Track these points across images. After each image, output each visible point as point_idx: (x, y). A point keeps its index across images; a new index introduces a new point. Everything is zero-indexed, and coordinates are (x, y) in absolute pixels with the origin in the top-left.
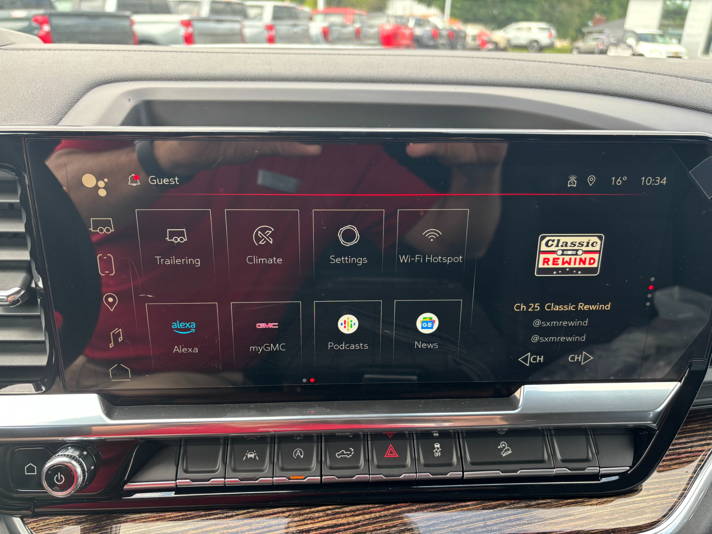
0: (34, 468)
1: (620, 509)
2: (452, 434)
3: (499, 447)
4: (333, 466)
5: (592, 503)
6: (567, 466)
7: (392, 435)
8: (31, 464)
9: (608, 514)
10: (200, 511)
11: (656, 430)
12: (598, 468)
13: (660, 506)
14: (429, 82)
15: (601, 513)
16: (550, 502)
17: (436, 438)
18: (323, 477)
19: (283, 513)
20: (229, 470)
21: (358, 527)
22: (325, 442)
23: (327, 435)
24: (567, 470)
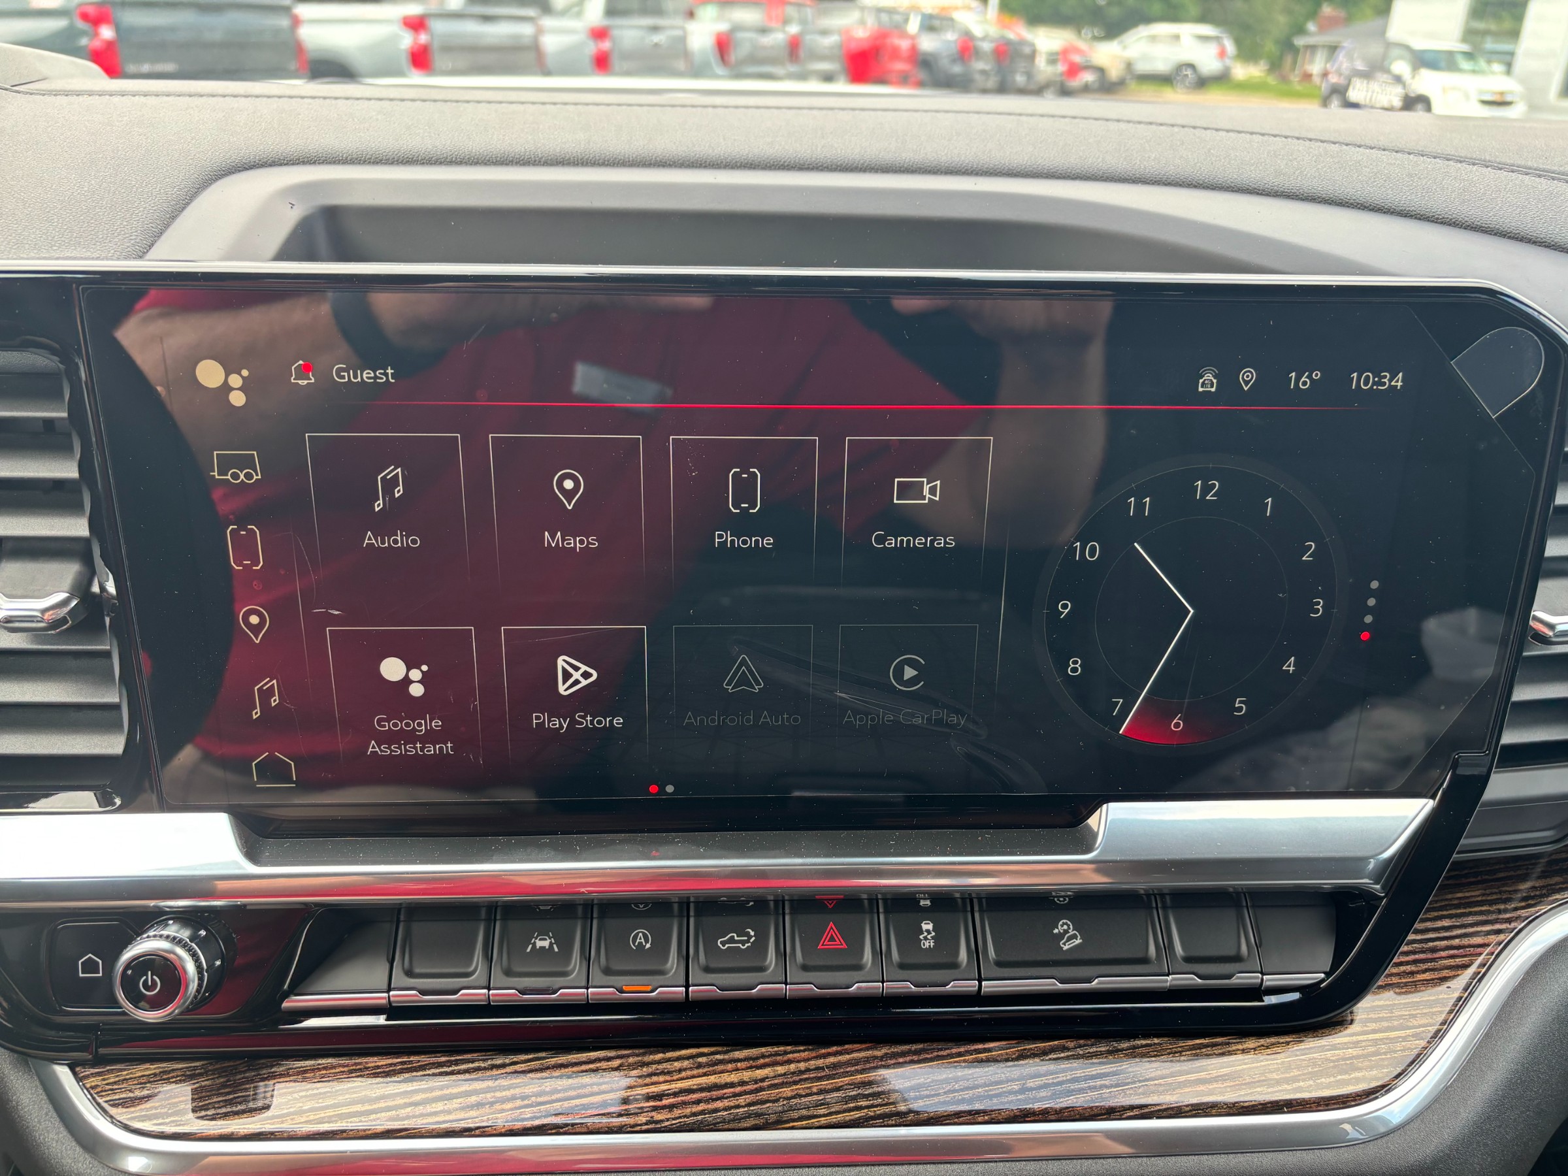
0: (98, 963)
1: (1304, 1060)
2: (959, 901)
3: (1056, 931)
4: (713, 965)
5: (1245, 1046)
6: (1195, 971)
7: (835, 902)
8: (90, 955)
9: (1278, 1070)
10: (438, 1055)
11: (1384, 897)
12: (1260, 975)
13: (1389, 1056)
14: (920, 169)
15: (1265, 1065)
16: (1159, 1043)
17: (925, 909)
18: (691, 989)
19: (608, 1061)
20: (497, 973)
21: (761, 1089)
22: (697, 915)
23: (701, 900)
24: (1195, 979)
